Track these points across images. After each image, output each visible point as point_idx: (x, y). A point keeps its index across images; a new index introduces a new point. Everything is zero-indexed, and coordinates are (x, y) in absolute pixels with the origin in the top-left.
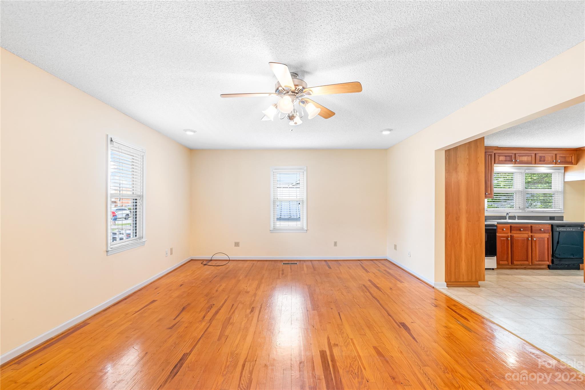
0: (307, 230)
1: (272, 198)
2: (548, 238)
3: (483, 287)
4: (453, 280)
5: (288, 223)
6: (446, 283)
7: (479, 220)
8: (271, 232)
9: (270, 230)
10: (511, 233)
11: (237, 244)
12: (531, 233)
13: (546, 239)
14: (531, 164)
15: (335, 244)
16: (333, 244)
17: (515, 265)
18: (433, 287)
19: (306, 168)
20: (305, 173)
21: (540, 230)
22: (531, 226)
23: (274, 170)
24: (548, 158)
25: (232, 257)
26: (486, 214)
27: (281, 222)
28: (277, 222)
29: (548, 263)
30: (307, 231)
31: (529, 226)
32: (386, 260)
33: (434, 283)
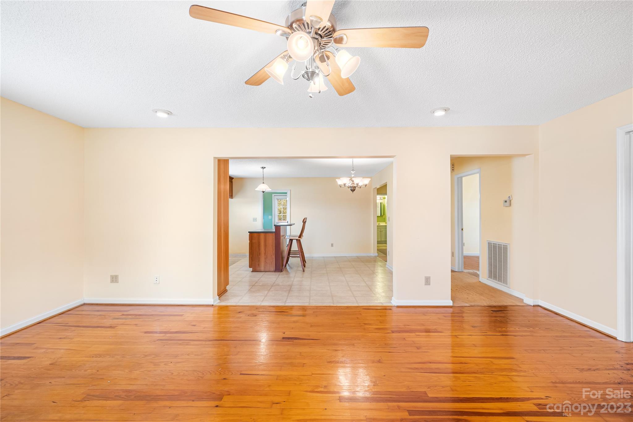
4: (219, 292)
6: (218, 297)
18: (213, 305)
32: (84, 304)
33: (212, 300)
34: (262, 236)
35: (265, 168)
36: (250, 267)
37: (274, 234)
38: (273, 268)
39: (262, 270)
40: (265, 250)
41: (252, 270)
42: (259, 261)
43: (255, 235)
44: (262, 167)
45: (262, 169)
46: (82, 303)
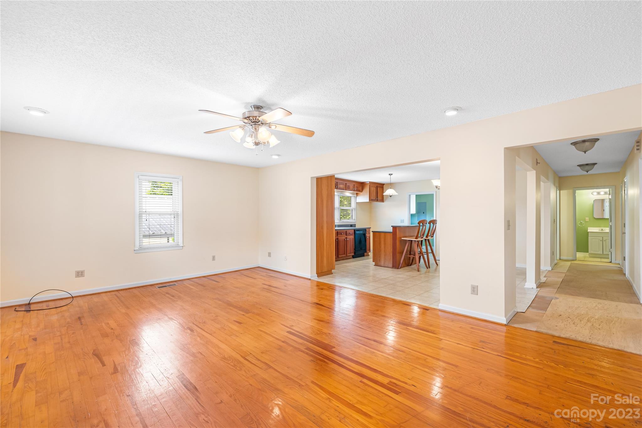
0: (183, 246)
1: (137, 211)
2: (353, 238)
3: (334, 273)
4: (320, 272)
5: (159, 240)
6: (317, 275)
7: (332, 228)
8: (136, 252)
9: (135, 250)
10: (337, 236)
11: (80, 274)
12: (346, 235)
13: (352, 239)
14: (344, 190)
15: (214, 258)
16: (211, 258)
17: (340, 258)
18: (310, 279)
19: (181, 178)
20: (180, 183)
21: (350, 233)
22: (346, 231)
23: (140, 177)
24: (351, 187)
25: (74, 293)
26: (336, 224)
27: (150, 239)
28: (144, 239)
29: (353, 254)
30: (183, 248)
31: (345, 231)
32: (259, 267)
33: (310, 276)
34: (382, 235)
35: (392, 174)
36: (373, 261)
37: (392, 234)
38: (391, 265)
39: (383, 266)
40: (385, 247)
41: (374, 264)
42: (380, 257)
43: (377, 234)
44: (389, 174)
45: (390, 176)
46: (258, 266)
